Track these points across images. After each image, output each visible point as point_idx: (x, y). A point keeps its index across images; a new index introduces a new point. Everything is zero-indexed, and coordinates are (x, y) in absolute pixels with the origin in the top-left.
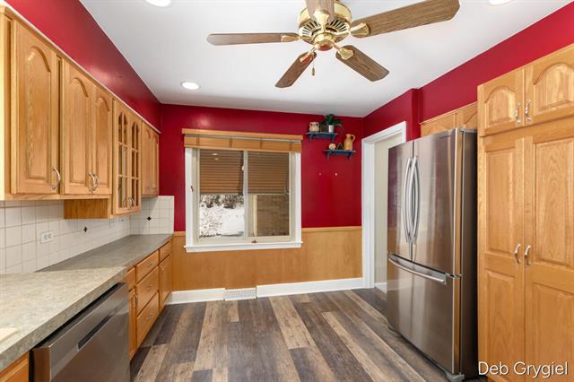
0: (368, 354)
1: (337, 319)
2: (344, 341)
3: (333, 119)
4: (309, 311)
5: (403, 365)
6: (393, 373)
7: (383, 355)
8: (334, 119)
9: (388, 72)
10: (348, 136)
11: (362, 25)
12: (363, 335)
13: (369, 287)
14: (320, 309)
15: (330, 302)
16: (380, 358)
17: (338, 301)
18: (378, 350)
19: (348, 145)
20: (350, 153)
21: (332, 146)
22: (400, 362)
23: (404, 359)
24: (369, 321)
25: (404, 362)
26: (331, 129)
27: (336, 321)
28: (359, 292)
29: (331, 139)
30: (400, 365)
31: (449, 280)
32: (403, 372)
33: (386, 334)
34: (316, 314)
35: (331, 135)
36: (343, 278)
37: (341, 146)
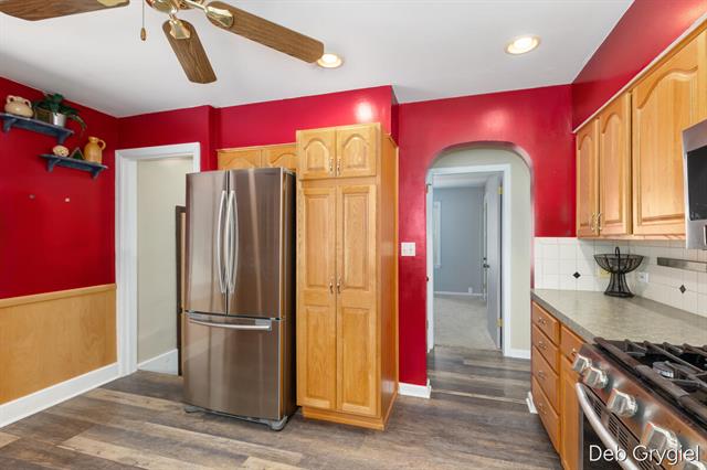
0: (176, 456)
1: (96, 439)
2: (131, 463)
3: (60, 104)
4: (25, 456)
5: (226, 443)
6: (219, 459)
7: (196, 447)
8: (65, 106)
9: (213, 79)
10: (94, 140)
11: (226, 13)
12: (158, 438)
13: (128, 374)
14: (51, 441)
15: (66, 422)
16: (196, 452)
17: (83, 412)
18: (186, 445)
19: (94, 154)
20: (95, 168)
21: (61, 151)
22: (219, 442)
23: (225, 436)
24: (154, 416)
25: (225, 440)
26: (58, 120)
27: (97, 443)
28: (114, 386)
29: (56, 137)
30: (222, 446)
31: (274, 325)
32: (230, 450)
33: (185, 421)
34: (47, 454)
35: (57, 131)
36: (82, 372)
37: (81, 155)
